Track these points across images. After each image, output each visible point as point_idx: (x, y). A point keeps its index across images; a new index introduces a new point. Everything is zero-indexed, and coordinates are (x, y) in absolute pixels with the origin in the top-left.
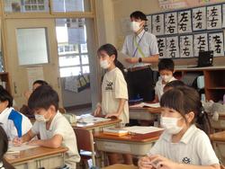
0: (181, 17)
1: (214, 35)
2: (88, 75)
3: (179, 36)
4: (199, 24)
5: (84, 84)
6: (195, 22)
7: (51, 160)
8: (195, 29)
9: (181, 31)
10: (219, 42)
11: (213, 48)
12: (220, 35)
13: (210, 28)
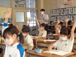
0: (63, 11)
1: (72, 16)
2: (35, 27)
3: (62, 16)
4: (68, 13)
5: (34, 29)
6: (67, 12)
7: (25, 47)
8: (67, 14)
9: (63, 15)
10: (73, 18)
11: (72, 20)
12: (74, 16)
13: (71, 14)
